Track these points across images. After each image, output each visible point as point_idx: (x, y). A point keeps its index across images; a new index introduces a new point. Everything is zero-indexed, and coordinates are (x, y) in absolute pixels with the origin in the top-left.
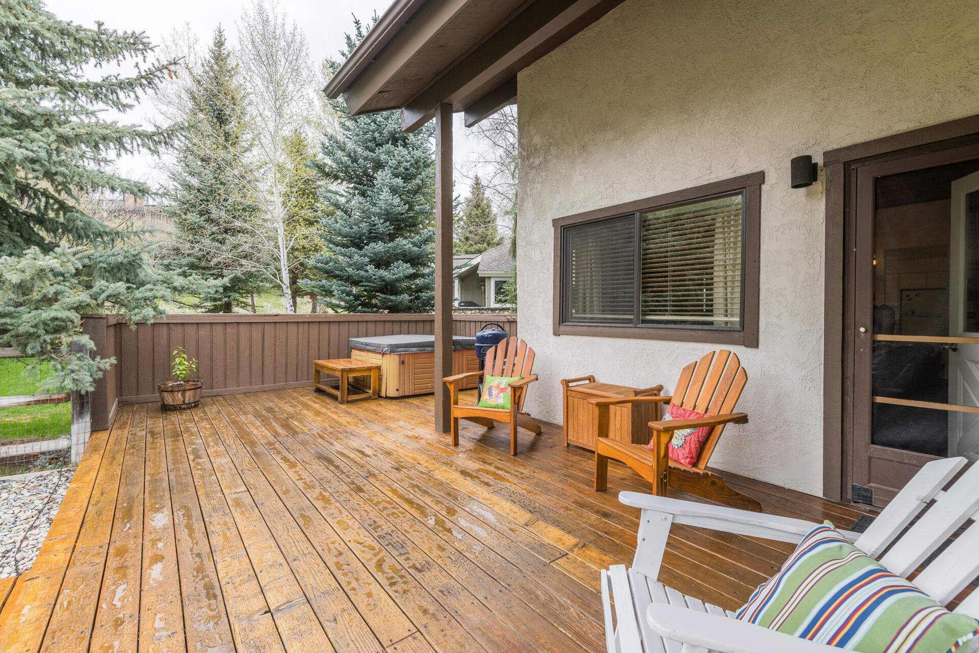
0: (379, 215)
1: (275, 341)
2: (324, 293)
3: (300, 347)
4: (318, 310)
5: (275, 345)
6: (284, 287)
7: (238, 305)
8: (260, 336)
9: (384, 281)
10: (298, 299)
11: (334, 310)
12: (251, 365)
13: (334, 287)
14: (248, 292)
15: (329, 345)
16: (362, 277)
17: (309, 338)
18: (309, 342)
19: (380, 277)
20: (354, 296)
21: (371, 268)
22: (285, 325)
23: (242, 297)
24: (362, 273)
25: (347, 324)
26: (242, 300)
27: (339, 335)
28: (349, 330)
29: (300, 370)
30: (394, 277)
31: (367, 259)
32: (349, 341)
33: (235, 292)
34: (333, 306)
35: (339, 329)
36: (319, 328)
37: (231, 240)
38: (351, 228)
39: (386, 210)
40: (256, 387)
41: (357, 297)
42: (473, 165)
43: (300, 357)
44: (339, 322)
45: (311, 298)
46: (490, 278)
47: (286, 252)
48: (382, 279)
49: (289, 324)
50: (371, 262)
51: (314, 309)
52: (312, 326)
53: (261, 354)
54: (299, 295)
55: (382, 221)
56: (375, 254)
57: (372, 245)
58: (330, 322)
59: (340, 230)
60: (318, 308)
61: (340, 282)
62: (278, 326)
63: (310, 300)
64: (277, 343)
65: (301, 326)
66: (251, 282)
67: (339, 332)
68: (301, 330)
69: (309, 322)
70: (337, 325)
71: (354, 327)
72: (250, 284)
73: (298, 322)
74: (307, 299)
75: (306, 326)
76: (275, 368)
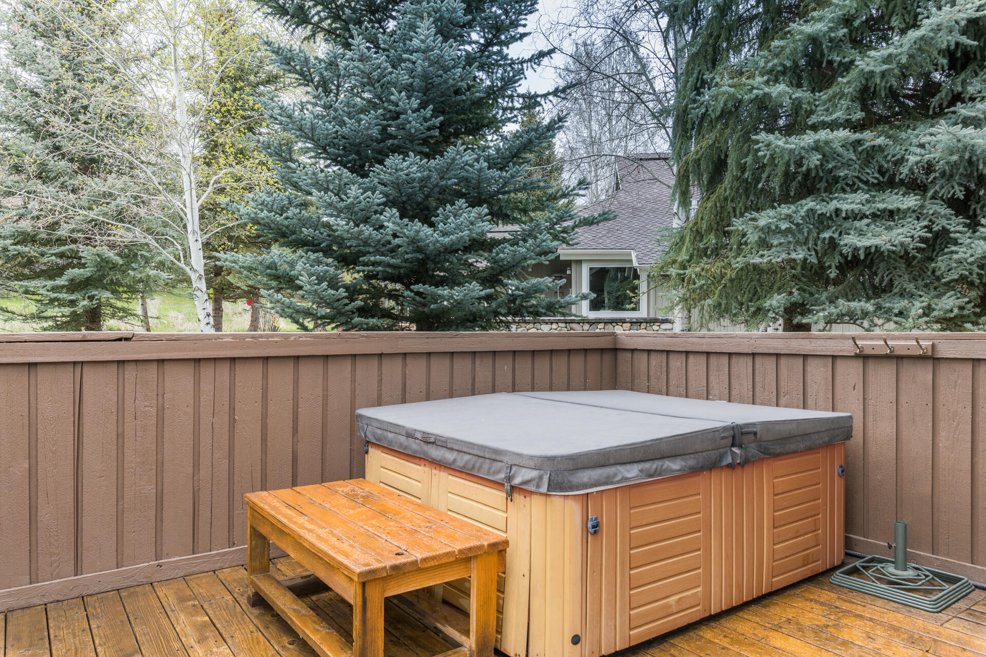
0: (409, 89)
1: (120, 421)
2: (274, 283)
3: (205, 439)
4: (261, 325)
5: (120, 436)
6: (194, 277)
7: (113, 316)
8: (68, 406)
9: (419, 250)
10: (227, 306)
11: (297, 322)
12: (33, 510)
13: (299, 267)
14: (132, 290)
15: (295, 430)
16: (366, 243)
17: (232, 409)
18: (233, 422)
19: (413, 241)
20: (347, 288)
21: (390, 219)
22: (153, 369)
23: (119, 299)
24: (367, 230)
25: (347, 365)
26: (119, 304)
27: (325, 398)
28: (353, 381)
29: (204, 513)
30: (446, 240)
31: (378, 198)
32: (355, 419)
33: (104, 288)
34: (295, 315)
35: (326, 379)
36: (265, 377)
37: (94, 185)
38: (342, 124)
39: (425, 77)
40: (51, 586)
41: (353, 291)
42: (566, 32)
43: (204, 474)
44: (326, 357)
45: (249, 303)
46: (579, 262)
47: (197, 206)
48: (416, 244)
49: (167, 367)
50: (391, 203)
51: (254, 325)
52: (241, 371)
53: (70, 470)
54: (228, 298)
55: (415, 103)
56: (397, 185)
57: (393, 160)
58: (297, 358)
59: (313, 128)
60: (261, 320)
61: (313, 256)
62: (130, 372)
63: (248, 307)
64: (129, 432)
65: (207, 372)
66: (134, 269)
67: (325, 389)
68: (206, 387)
69: (233, 360)
70: (319, 367)
71: (368, 372)
72: (131, 273)
73: (197, 361)
74: (242, 304)
75: (224, 371)
76: (119, 516)
